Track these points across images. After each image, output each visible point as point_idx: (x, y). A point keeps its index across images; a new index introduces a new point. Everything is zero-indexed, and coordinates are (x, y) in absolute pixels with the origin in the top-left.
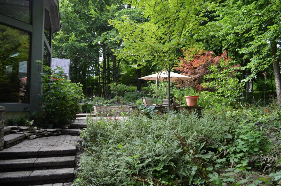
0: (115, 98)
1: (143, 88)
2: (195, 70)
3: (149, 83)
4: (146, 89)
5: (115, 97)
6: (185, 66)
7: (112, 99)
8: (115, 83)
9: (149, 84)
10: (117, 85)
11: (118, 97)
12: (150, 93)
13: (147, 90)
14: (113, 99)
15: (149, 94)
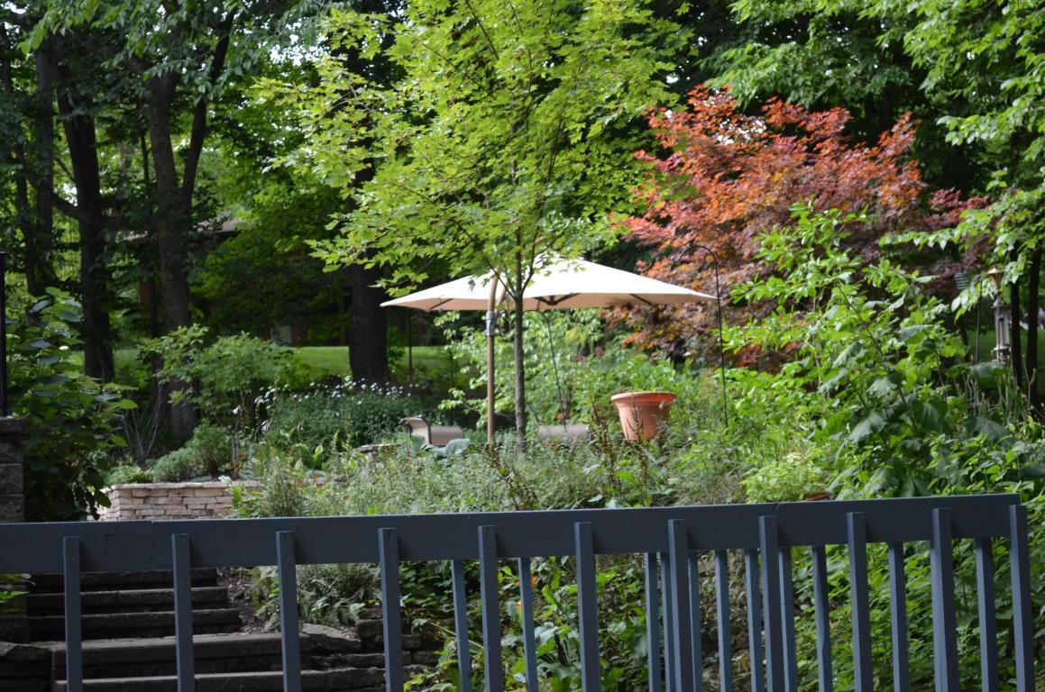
0: (196, 441)
1: (404, 361)
2: (732, 240)
3: (447, 324)
4: (424, 370)
5: (190, 436)
6: (672, 211)
7: (174, 454)
8: (198, 331)
9: (449, 333)
10: (209, 340)
11: (217, 439)
12: (456, 393)
13: (432, 374)
14: (180, 453)
15: (452, 404)
